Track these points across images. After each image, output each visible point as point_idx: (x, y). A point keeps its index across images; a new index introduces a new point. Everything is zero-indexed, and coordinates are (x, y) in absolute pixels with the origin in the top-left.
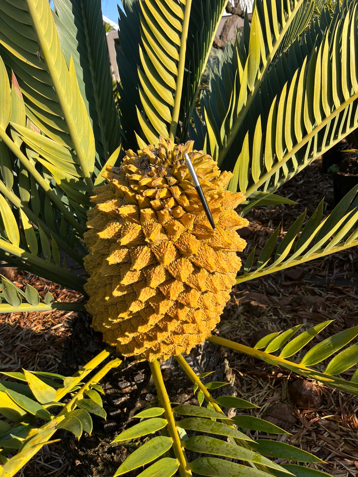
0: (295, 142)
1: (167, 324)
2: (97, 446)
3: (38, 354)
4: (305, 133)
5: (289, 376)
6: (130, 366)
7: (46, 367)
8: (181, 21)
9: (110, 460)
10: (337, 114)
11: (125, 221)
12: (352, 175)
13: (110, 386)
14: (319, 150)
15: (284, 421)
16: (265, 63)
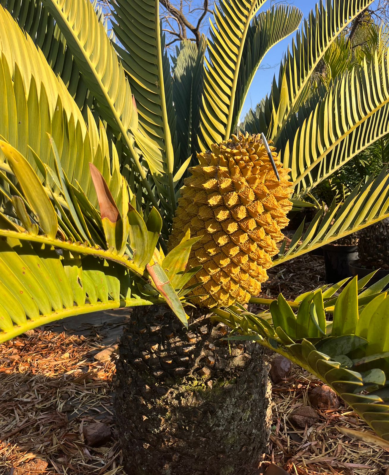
0: (312, 161)
1: (240, 258)
2: (166, 393)
3: (58, 390)
4: (319, 154)
5: (308, 386)
6: (195, 322)
7: (69, 399)
8: (232, 80)
9: (177, 406)
10: (339, 142)
11: (220, 176)
12: (341, 245)
13: (179, 339)
14: (327, 172)
15: (309, 417)
16: (289, 109)
